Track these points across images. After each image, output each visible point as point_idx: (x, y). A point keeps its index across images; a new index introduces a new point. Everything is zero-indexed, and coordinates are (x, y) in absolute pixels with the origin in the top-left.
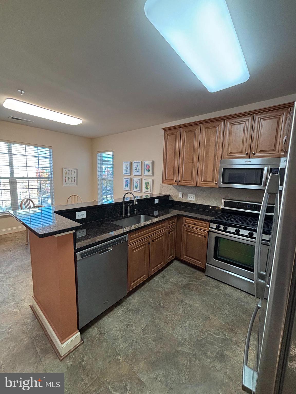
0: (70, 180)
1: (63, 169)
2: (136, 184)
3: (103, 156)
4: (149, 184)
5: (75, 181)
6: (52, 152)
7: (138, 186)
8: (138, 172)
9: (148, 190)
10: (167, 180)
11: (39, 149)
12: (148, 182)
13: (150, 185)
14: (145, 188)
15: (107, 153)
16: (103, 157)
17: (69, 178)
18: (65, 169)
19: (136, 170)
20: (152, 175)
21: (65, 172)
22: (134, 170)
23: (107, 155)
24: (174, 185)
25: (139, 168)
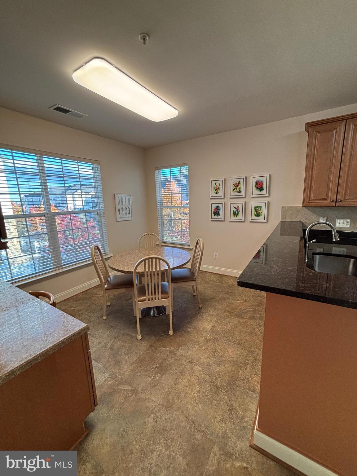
0: (124, 212)
1: (116, 196)
2: (235, 211)
3: (162, 174)
4: (261, 208)
5: (129, 214)
6: (100, 170)
7: (240, 213)
8: (238, 192)
9: (259, 217)
10: (313, 200)
11: (79, 164)
12: (259, 207)
13: (263, 210)
14: (253, 215)
15: (170, 169)
16: (162, 176)
17: (122, 208)
18: (118, 196)
19: (235, 190)
20: (268, 196)
21: (118, 200)
22: (232, 190)
23: (170, 172)
24: (309, 208)
25: (242, 188)
